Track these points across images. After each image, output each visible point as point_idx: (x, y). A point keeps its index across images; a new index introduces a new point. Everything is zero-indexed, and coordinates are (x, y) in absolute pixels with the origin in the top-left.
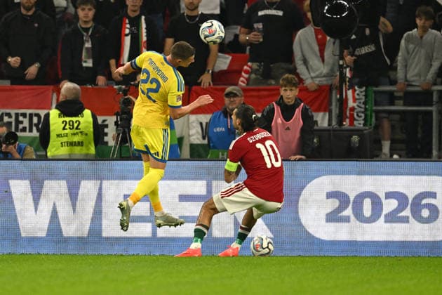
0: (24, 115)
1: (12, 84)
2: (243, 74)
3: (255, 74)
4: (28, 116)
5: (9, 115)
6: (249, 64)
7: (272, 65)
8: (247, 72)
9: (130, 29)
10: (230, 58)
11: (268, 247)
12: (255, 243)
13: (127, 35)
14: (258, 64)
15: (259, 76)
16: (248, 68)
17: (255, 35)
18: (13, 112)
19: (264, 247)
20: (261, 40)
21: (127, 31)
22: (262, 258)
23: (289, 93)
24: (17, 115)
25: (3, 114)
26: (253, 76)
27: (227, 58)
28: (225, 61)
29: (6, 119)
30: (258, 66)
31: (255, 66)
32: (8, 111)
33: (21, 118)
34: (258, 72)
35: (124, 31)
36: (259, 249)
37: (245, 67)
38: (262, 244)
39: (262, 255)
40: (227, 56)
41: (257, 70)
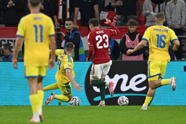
0: (12, 41)
1: (6, 26)
2: (114, 20)
3: (120, 21)
4: (13, 41)
5: (5, 41)
6: (117, 16)
7: (127, 16)
8: (115, 19)
9: (62, 2)
10: (108, 13)
11: (126, 102)
12: (120, 100)
13: (61, 5)
14: (121, 16)
15: (121, 22)
16: (116, 18)
17: (119, 2)
18: (6, 39)
19: (124, 101)
20: (122, 4)
21: (61, 3)
22: (123, 106)
23: (132, 28)
24: (8, 41)
25: (1, 40)
26: (119, 22)
27: (106, 14)
28: (105, 15)
29: (3, 43)
30: (121, 17)
31: (119, 17)
32: (4, 39)
33: (10, 42)
34: (121, 20)
35: (59, 3)
36: (122, 102)
37: (115, 17)
38: (123, 100)
39: (123, 105)
40: (106, 12)
41: (121, 19)
